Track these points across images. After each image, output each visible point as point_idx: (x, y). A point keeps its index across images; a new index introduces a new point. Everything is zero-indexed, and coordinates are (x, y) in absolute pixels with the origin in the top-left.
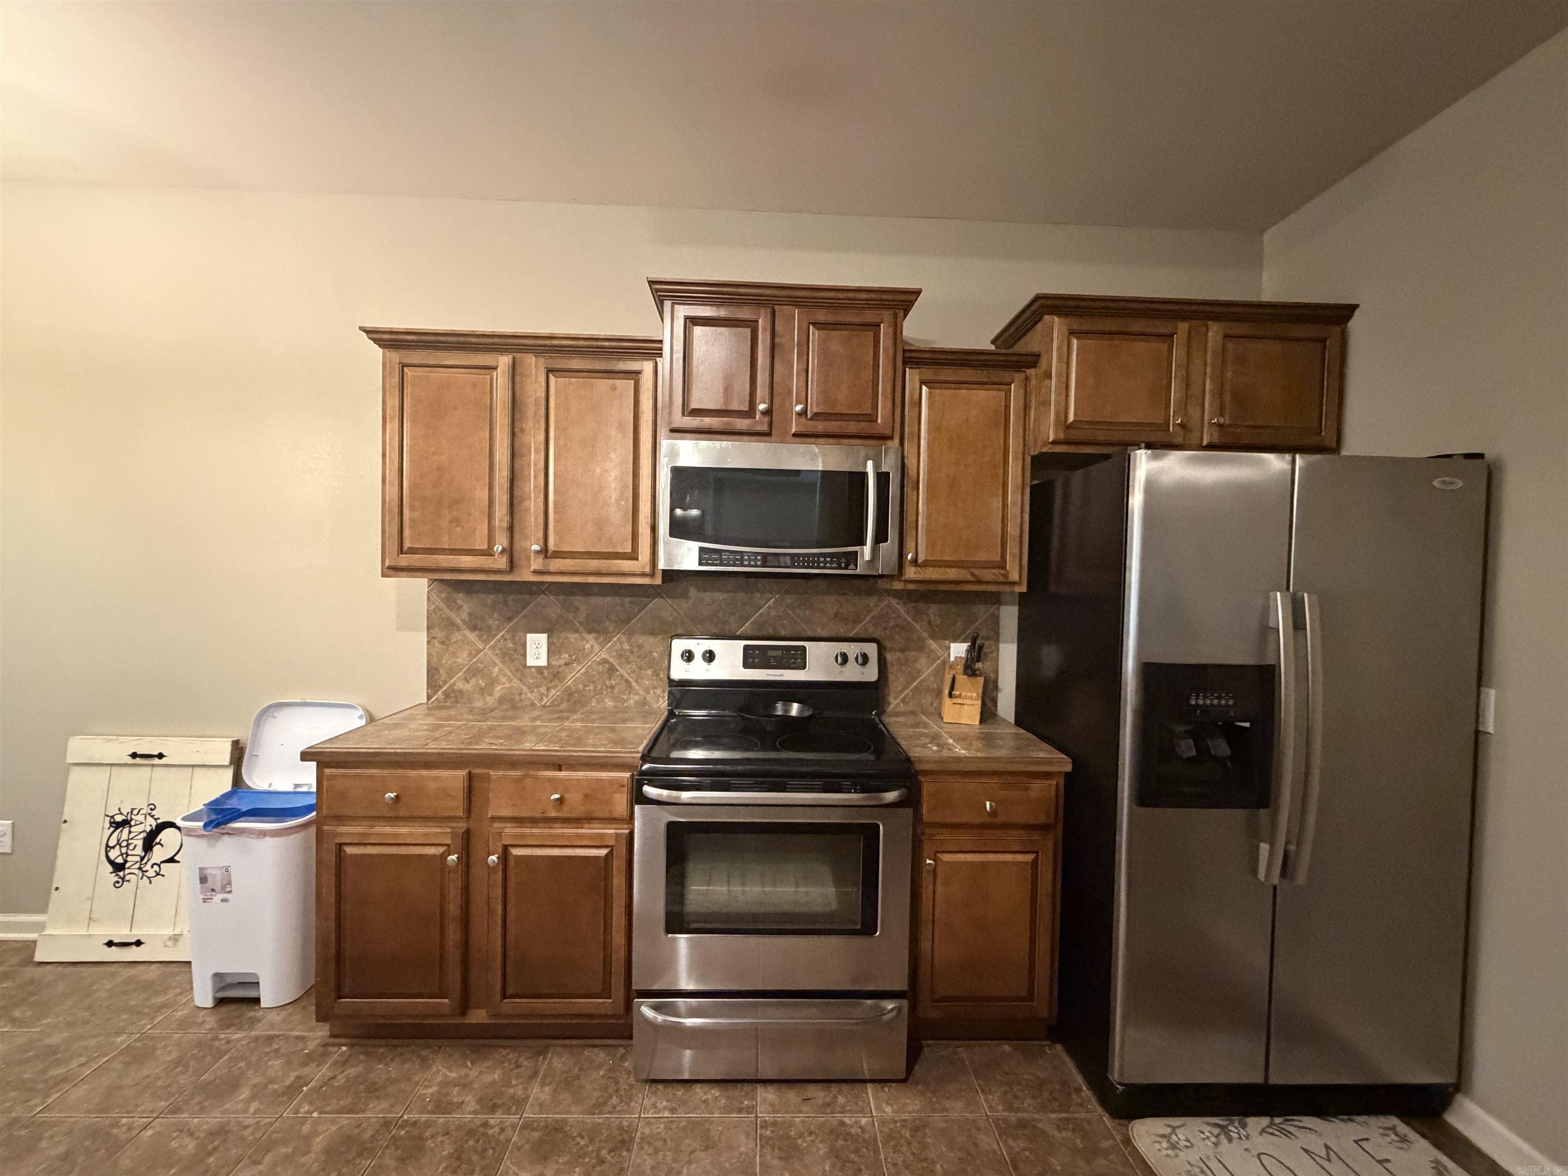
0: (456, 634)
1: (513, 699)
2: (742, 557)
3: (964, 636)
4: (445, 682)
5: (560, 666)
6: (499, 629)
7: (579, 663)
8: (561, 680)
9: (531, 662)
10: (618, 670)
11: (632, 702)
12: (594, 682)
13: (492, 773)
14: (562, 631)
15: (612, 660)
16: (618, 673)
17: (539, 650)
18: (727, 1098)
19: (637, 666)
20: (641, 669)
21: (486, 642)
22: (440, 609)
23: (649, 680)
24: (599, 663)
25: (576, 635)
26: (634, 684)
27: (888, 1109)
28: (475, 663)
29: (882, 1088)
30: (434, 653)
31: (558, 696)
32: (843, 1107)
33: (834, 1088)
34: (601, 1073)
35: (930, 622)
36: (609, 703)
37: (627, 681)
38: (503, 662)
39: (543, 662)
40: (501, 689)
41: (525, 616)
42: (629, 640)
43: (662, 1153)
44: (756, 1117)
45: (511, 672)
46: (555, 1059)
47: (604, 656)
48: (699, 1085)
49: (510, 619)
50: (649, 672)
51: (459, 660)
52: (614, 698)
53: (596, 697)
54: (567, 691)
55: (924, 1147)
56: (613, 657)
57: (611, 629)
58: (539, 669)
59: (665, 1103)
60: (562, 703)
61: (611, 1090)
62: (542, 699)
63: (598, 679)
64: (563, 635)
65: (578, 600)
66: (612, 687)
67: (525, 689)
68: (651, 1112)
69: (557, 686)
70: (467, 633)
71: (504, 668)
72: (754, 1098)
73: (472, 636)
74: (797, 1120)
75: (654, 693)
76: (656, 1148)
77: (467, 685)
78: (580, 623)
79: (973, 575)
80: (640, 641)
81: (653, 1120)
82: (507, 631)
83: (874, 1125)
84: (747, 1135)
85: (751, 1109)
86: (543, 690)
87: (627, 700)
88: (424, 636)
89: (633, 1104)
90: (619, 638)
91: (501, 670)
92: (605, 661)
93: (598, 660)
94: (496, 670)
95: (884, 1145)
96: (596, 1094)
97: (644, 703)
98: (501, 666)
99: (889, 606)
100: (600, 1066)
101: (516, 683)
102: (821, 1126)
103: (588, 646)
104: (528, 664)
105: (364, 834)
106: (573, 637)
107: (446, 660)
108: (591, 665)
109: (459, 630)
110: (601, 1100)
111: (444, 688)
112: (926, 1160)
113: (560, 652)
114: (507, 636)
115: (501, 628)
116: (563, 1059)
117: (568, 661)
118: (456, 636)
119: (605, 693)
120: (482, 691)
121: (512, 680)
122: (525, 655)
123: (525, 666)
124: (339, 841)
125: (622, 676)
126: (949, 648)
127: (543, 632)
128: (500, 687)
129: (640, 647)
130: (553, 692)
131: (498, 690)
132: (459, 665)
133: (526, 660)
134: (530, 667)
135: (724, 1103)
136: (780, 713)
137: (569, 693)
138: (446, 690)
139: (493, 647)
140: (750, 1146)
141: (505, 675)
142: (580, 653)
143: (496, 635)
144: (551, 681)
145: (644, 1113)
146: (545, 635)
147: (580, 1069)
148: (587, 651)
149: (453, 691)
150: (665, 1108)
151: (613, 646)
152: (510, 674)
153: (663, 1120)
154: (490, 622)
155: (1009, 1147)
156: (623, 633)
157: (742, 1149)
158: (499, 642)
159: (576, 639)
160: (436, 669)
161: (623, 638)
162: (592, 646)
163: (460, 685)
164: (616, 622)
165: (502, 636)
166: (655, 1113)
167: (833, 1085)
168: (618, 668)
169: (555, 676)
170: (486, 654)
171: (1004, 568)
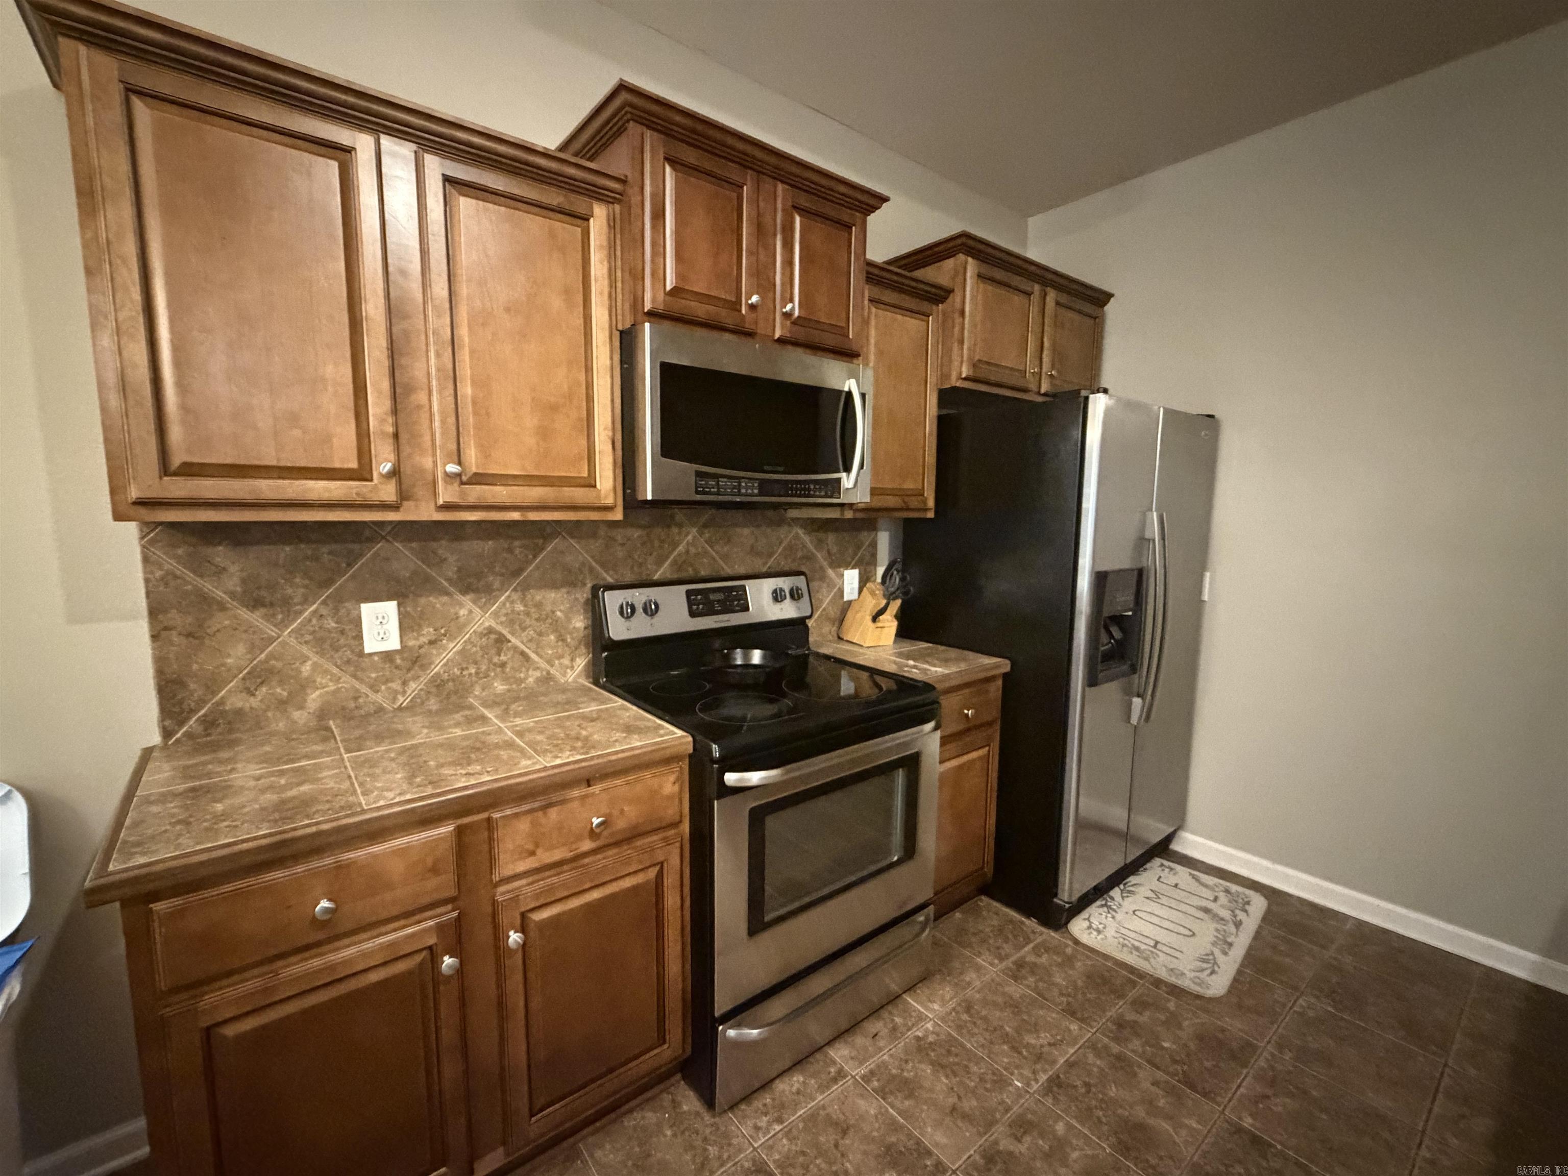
0: (219, 615)
1: (343, 708)
2: (740, 483)
3: (853, 563)
4: (202, 702)
5: (420, 647)
6: (306, 601)
7: (452, 638)
8: (424, 667)
9: (371, 645)
10: (509, 641)
11: (531, 680)
12: (476, 663)
13: (496, 815)
14: (421, 596)
15: (499, 628)
16: (510, 644)
17: (385, 626)
18: (814, 1075)
19: (535, 631)
20: (540, 634)
21: (282, 625)
22: (176, 577)
23: (552, 648)
24: (482, 635)
25: (445, 599)
26: (533, 656)
27: (936, 1007)
28: (266, 661)
29: (915, 992)
30: (171, 656)
31: (421, 690)
32: (905, 1025)
33: (885, 1014)
34: (669, 1133)
35: (829, 552)
36: (500, 687)
37: (523, 653)
38: (321, 653)
39: (393, 643)
40: (320, 696)
41: (353, 577)
42: (523, 600)
43: (812, 1166)
44: (853, 1077)
45: (337, 667)
46: (598, 1154)
47: (487, 624)
48: (777, 1081)
49: (329, 582)
50: (552, 637)
51: (229, 661)
52: (506, 680)
53: (481, 682)
54: (436, 681)
55: (985, 1019)
56: (502, 623)
57: (497, 585)
58: (388, 656)
59: (765, 1119)
60: (428, 699)
61: (698, 1143)
62: (395, 699)
63: (483, 656)
64: (423, 601)
65: (443, 548)
66: (503, 665)
67: (364, 689)
68: (760, 1135)
69: (419, 677)
70: (244, 613)
71: (322, 661)
72: (834, 1062)
73: (255, 618)
74: (885, 1057)
75: (560, 664)
76: (802, 1166)
77: (252, 699)
78: (449, 580)
79: (905, 502)
80: (538, 598)
81: (770, 1142)
82: (324, 603)
83: (939, 1025)
84: (862, 1096)
85: (841, 1074)
86: (396, 685)
87: (526, 679)
88: (143, 628)
89: (735, 1141)
90: (509, 597)
91: (315, 666)
92: (490, 631)
93: (480, 630)
94: (306, 669)
95: (961, 1035)
96: (688, 1157)
97: (548, 678)
98: (315, 658)
99: (797, 537)
100: (659, 1125)
101: (347, 682)
102: (906, 1051)
103: (463, 612)
104: (367, 650)
105: (266, 990)
106: (438, 602)
107: (203, 663)
108: (469, 639)
109: (222, 607)
110: (698, 1160)
111: (202, 712)
112: (995, 1029)
113: (420, 626)
114: (324, 611)
115: (311, 599)
116: (608, 1146)
117: (433, 638)
118: (220, 621)
119: (493, 674)
120: (282, 704)
121: (340, 678)
122: (359, 637)
123: (361, 654)
124: (205, 1022)
125: (515, 648)
126: (843, 575)
127: (389, 599)
128: (318, 693)
129: (539, 605)
130: (413, 685)
131: (314, 699)
132: (229, 670)
133: (362, 644)
134: (370, 655)
135: (816, 1083)
136: (739, 662)
137: (438, 684)
138: (205, 715)
139: (298, 632)
140: (874, 1105)
141: (326, 672)
142: (452, 623)
143: (301, 613)
144: (409, 670)
145: (756, 1141)
146: (394, 604)
147: (640, 1145)
148: (462, 620)
149: (223, 713)
150: (769, 1124)
151: (499, 608)
152: (335, 670)
153: (780, 1135)
154: (289, 591)
155: (1028, 987)
156: (515, 590)
157: (872, 1112)
158: (310, 621)
159: (443, 605)
160: (182, 684)
161: (515, 596)
162: (471, 612)
163: (238, 701)
164: (502, 575)
165: (315, 612)
166: (765, 1135)
167: (882, 1011)
168: (509, 636)
169: (414, 662)
170: (284, 644)
171: (923, 495)
